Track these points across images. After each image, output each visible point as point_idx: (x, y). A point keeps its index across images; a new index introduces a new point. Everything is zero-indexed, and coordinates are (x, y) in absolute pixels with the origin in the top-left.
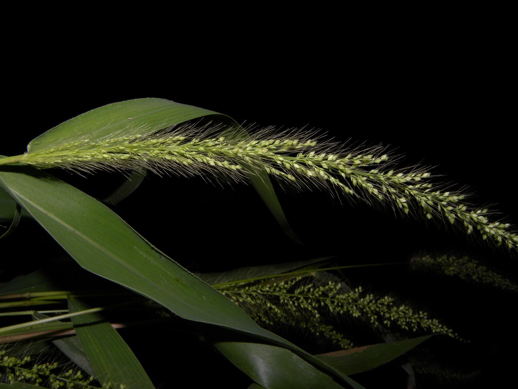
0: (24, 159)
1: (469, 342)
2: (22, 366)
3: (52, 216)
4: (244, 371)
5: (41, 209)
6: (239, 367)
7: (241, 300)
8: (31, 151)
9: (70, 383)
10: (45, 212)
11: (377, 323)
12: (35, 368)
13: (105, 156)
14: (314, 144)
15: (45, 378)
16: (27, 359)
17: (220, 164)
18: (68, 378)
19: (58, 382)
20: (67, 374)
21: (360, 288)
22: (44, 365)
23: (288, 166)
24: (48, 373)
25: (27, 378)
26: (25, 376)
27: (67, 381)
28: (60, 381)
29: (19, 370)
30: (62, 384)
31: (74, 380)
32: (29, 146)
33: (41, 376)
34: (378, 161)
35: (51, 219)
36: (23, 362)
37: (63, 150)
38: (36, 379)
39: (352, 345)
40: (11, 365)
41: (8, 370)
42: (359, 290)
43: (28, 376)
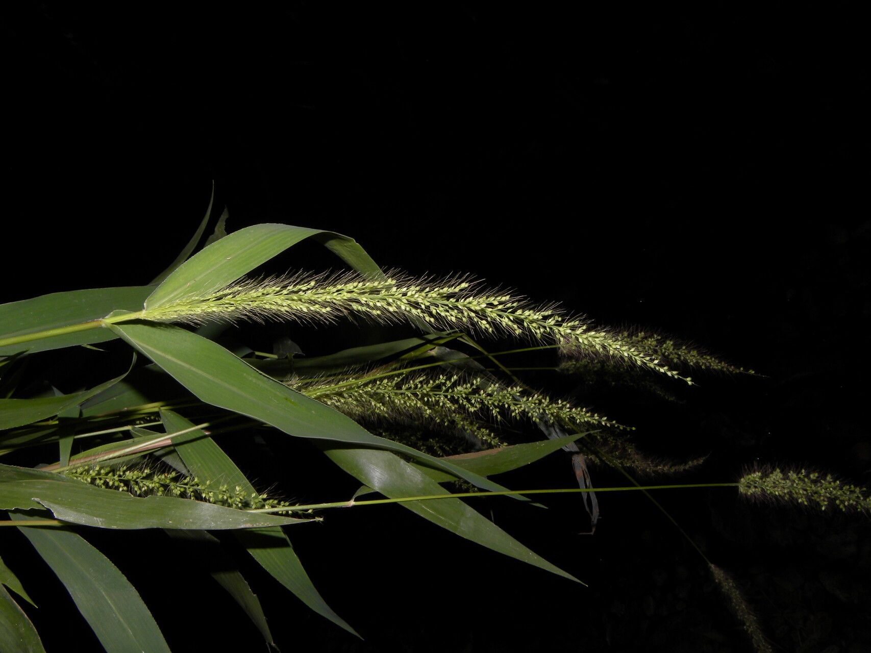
0: (142, 315)
1: (634, 429)
2: (144, 478)
3: (169, 357)
4: (354, 475)
5: (159, 353)
6: (349, 472)
7: (342, 401)
8: (148, 306)
9: (189, 488)
10: (163, 354)
11: (499, 417)
12: (156, 478)
13: (214, 309)
14: (394, 282)
15: (165, 487)
16: (147, 471)
17: (312, 308)
18: (186, 484)
19: (178, 488)
20: (186, 481)
21: (479, 380)
22: (163, 475)
23: (371, 304)
24: (168, 481)
25: (151, 488)
26: (148, 487)
27: (187, 487)
28: (181, 487)
29: (142, 482)
30: (182, 490)
31: (193, 485)
32: (145, 304)
33: (162, 485)
34: (457, 290)
35: (169, 360)
36: (144, 475)
37: (177, 305)
38: (158, 488)
39: (492, 435)
40: (135, 477)
41: (132, 483)
42: (477, 382)
43: (151, 486)
